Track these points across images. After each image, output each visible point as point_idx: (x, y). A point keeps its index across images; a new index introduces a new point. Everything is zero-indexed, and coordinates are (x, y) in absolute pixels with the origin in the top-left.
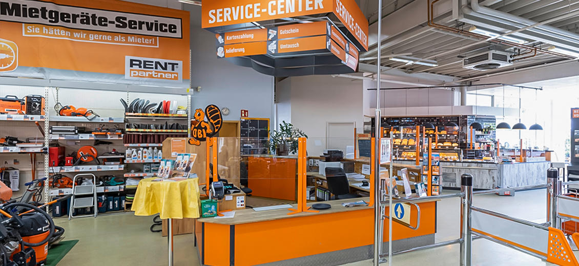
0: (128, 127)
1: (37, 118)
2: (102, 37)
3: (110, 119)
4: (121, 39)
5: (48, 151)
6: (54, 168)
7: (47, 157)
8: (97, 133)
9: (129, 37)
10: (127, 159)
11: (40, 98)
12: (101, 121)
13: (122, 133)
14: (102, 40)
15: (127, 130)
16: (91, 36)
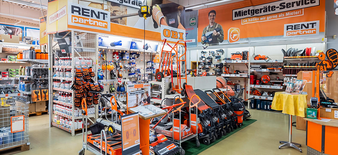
0: (285, 65)
1: (246, 61)
2: (273, 17)
3: (276, 61)
4: (282, 15)
5: (249, 77)
6: (252, 85)
7: (249, 80)
8: (270, 68)
9: (286, 13)
10: (284, 83)
11: (247, 52)
12: (271, 62)
13: (282, 69)
14: (273, 19)
15: (284, 66)
16: (268, 18)
